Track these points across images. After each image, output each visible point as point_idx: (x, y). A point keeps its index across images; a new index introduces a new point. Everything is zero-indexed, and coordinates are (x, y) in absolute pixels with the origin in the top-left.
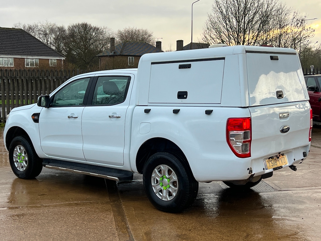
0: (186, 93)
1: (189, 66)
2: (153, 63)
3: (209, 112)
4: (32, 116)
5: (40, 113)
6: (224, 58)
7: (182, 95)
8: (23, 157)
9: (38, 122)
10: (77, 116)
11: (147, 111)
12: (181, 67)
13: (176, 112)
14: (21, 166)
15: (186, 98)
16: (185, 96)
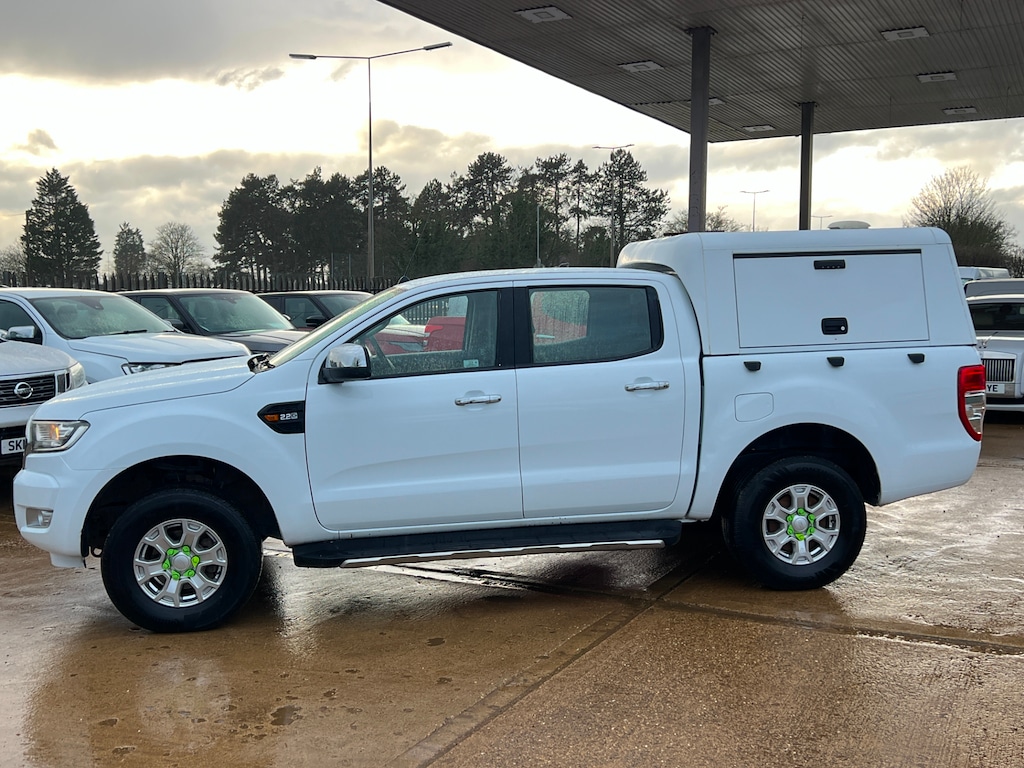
0: (843, 322)
1: (841, 265)
2: (736, 256)
3: (917, 359)
4: (262, 415)
5: (304, 402)
6: (918, 251)
7: (834, 326)
8: (196, 559)
9: (302, 430)
10: (497, 397)
11: (753, 367)
12: (818, 266)
13: (836, 362)
14: (179, 592)
15: (845, 332)
16: (843, 328)
